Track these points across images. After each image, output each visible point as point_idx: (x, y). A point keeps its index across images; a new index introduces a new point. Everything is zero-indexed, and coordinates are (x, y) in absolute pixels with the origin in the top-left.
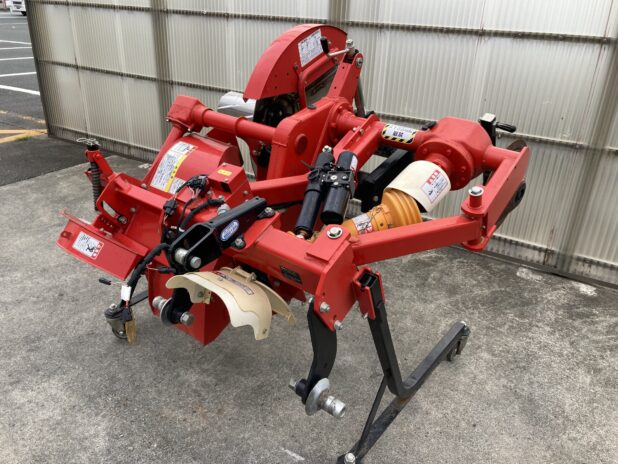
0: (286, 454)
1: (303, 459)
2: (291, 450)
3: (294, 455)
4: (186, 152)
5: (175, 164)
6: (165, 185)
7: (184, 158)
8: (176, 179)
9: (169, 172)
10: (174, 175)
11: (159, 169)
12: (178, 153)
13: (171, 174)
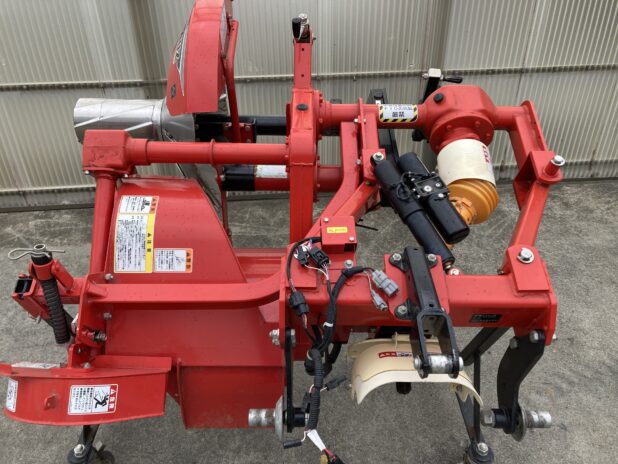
4: (147, 208)
5: (144, 231)
6: (143, 262)
7: (153, 216)
8: (158, 251)
9: (139, 245)
10: (151, 246)
11: (117, 246)
12: (135, 214)
13: (144, 246)
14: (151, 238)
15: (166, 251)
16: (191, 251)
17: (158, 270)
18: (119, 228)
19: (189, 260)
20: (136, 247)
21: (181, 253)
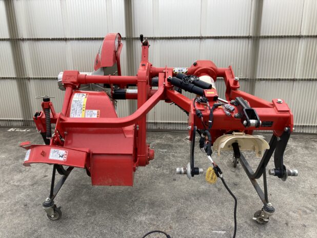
0: (216, 233)
1: (225, 232)
2: (217, 230)
3: (220, 232)
4: (84, 97)
5: (82, 104)
6: (81, 115)
7: (86, 99)
8: (87, 111)
9: (80, 108)
10: (84, 109)
11: (72, 108)
12: (80, 99)
13: (82, 109)
14: (85, 106)
15: (90, 111)
16: (99, 111)
17: (86, 117)
18: (73, 102)
19: (98, 114)
20: (79, 109)
21: (95, 112)
